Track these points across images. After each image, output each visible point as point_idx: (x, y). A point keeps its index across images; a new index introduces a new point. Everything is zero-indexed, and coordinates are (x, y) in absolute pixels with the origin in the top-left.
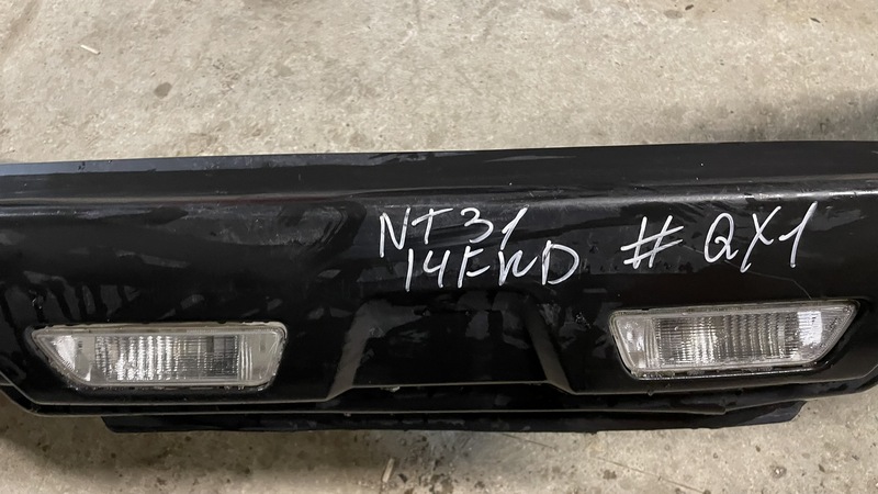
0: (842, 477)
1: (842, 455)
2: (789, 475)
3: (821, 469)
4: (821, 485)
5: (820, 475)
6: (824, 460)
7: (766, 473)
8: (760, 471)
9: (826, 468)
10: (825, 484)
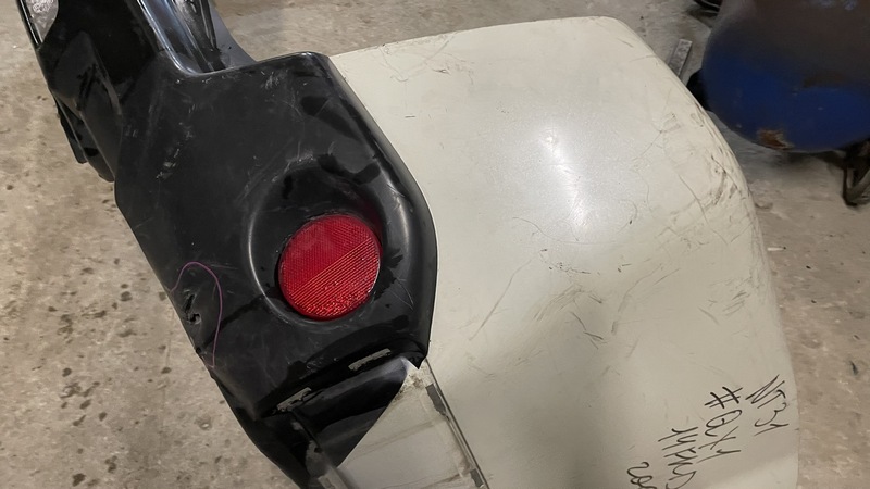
0: (215, 482)
1: (239, 478)
2: (204, 433)
3: (218, 460)
4: (202, 463)
5: (211, 461)
6: (228, 461)
7: (201, 414)
8: (201, 408)
9: (220, 464)
10: (203, 467)
